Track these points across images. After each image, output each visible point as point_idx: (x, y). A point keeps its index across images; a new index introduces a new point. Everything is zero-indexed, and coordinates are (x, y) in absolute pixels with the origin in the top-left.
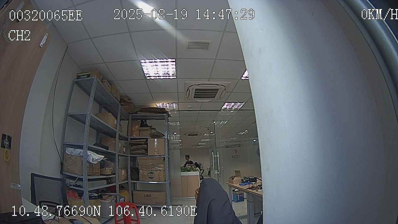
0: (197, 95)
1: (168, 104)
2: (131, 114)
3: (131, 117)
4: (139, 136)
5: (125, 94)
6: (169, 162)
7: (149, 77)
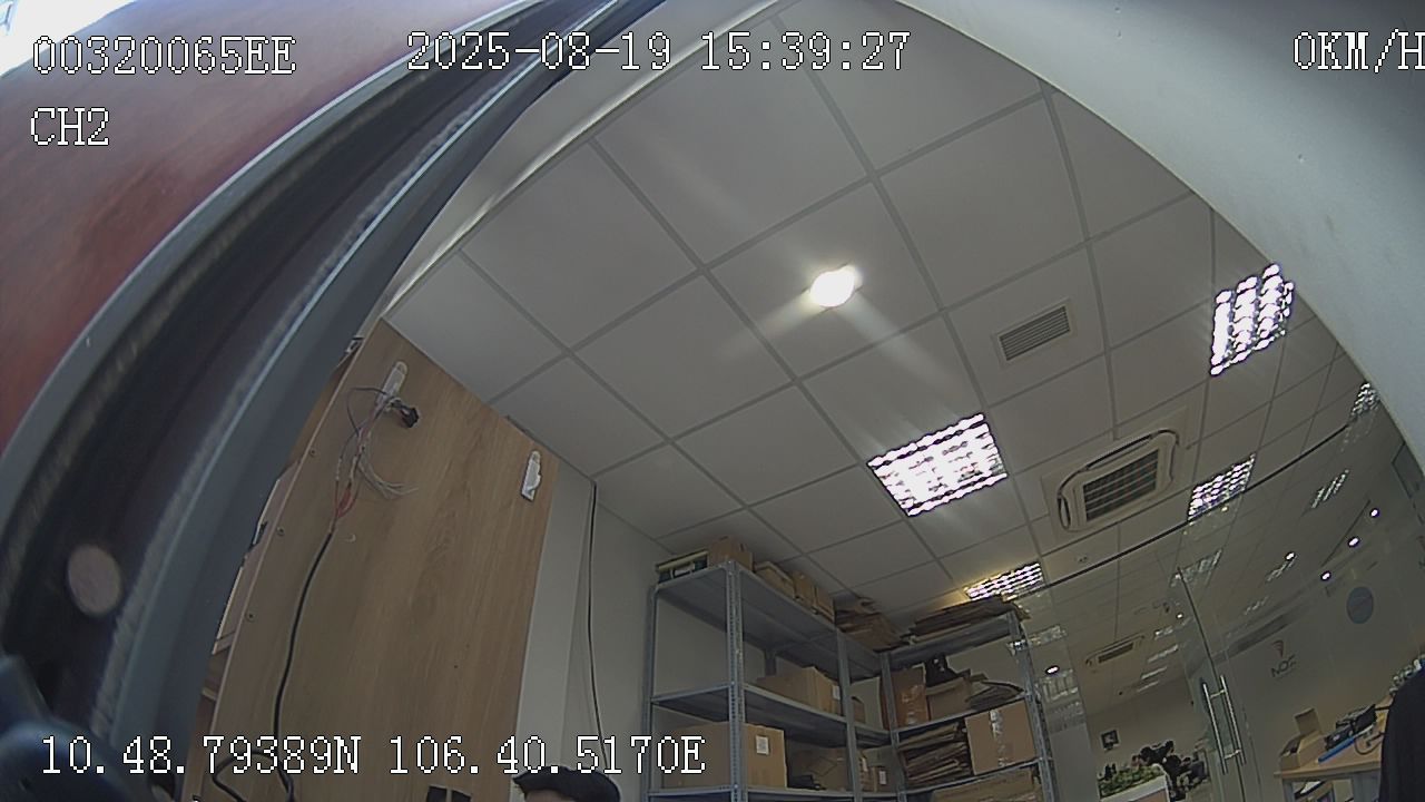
1: (1004, 578)
2: (884, 650)
3: (887, 661)
4: (930, 719)
5: (847, 592)
7: (915, 506)
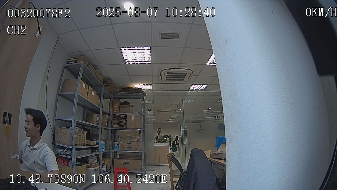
0: (168, 77)
1: (144, 85)
2: (112, 93)
3: (112, 96)
4: (119, 112)
5: (107, 77)
6: (144, 135)
7: (128, 62)
